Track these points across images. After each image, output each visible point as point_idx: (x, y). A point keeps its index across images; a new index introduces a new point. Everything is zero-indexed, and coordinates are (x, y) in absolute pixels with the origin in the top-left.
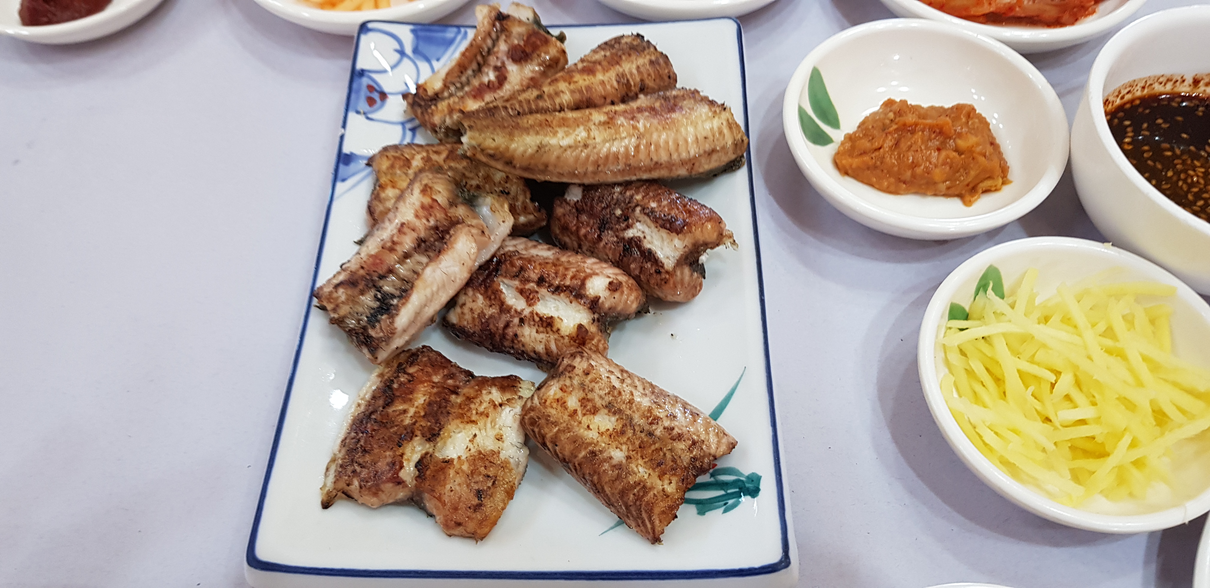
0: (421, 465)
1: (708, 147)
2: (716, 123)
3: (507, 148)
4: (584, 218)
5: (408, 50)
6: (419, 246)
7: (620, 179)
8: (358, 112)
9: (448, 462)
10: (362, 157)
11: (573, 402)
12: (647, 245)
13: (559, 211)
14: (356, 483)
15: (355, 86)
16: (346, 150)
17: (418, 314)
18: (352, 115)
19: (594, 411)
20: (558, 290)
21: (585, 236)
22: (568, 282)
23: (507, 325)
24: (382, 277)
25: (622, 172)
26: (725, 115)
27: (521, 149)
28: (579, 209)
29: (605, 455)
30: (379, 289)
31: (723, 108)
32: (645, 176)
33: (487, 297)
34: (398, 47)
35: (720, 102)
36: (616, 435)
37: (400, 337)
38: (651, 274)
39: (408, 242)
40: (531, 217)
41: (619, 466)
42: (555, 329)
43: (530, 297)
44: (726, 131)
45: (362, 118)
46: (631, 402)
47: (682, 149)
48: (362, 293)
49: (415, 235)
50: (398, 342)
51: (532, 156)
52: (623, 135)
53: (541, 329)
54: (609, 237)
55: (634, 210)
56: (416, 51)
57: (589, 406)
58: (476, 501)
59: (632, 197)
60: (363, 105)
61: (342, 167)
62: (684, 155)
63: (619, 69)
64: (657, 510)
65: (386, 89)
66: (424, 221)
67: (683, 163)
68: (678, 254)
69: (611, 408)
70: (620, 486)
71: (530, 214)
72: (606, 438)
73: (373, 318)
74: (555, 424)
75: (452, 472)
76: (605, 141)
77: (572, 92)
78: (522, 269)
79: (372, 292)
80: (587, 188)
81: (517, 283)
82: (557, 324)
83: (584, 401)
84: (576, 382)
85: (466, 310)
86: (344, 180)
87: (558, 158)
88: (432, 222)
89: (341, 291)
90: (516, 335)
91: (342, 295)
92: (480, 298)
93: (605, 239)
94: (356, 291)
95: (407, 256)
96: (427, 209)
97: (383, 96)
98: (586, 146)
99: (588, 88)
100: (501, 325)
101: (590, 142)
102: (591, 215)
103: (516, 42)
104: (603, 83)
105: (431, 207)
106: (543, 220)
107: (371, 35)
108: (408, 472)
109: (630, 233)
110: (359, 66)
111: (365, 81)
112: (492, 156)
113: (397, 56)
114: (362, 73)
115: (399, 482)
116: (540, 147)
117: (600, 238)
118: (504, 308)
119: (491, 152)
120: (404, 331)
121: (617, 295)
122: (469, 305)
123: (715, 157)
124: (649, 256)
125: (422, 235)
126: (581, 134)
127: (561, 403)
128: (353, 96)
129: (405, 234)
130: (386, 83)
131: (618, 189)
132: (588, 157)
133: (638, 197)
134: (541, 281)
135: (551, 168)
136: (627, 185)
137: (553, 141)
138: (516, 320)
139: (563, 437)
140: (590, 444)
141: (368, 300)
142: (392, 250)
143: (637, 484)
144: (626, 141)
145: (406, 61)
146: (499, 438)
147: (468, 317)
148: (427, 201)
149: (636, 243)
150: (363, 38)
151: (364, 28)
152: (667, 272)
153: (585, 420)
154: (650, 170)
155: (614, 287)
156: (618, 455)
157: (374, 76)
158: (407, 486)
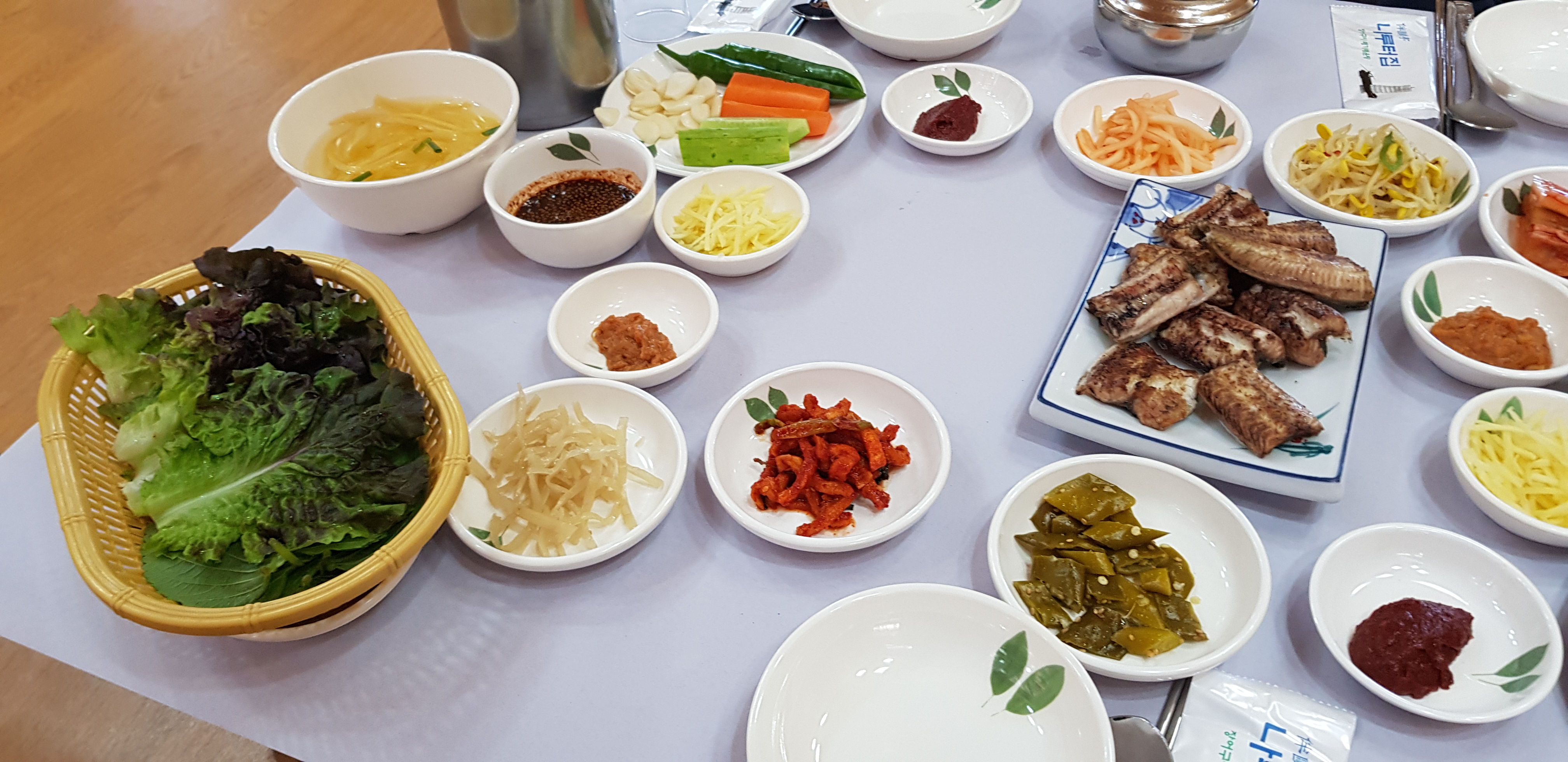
0: (1138, 385)
1: (1348, 286)
2: (1357, 276)
3: (1230, 245)
4: (1259, 303)
5: (1163, 201)
6: (1159, 288)
7: (1289, 285)
8: (1126, 224)
9: (1154, 389)
10: (1124, 248)
11: (1233, 378)
12: (1296, 322)
13: (1244, 297)
14: (1100, 384)
15: (1127, 210)
16: (1115, 241)
17: (1149, 321)
18: (1122, 225)
19: (1245, 385)
20: (1234, 331)
21: (1257, 313)
22: (1242, 328)
23: (1197, 344)
24: (1133, 298)
25: (1292, 281)
26: (1362, 275)
27: (1237, 249)
28: (1257, 297)
29: (1246, 407)
30: (1129, 304)
31: (1364, 270)
32: (1305, 289)
33: (1190, 325)
34: (1157, 196)
35: (1362, 266)
36: (1254, 399)
37: (1135, 330)
38: (1294, 340)
39: (1153, 284)
40: (1225, 297)
41: (1252, 414)
42: (1228, 349)
43: (1217, 331)
44: (1362, 282)
45: (1127, 228)
46: (1267, 388)
47: (1332, 280)
48: (1119, 303)
49: (1158, 281)
50: (1133, 333)
51: (1242, 255)
52: (1299, 261)
53: (1219, 349)
54: (1272, 315)
55: (1293, 303)
56: (1167, 202)
57: (1243, 382)
58: (1165, 410)
59: (1293, 297)
60: (1130, 222)
61: (1111, 249)
62: (1332, 286)
63: (1302, 234)
64: (1269, 438)
65: (1145, 217)
66: (1166, 275)
67: (1331, 289)
68: (1314, 331)
69: (1255, 387)
70: (1250, 423)
71: (1226, 295)
72: (1248, 399)
73: (1122, 318)
74: (1220, 385)
75: (1155, 393)
76: (1286, 261)
77: (1271, 235)
78: (1215, 317)
79: (1126, 304)
80: (1266, 286)
81: (1210, 323)
82: (1230, 348)
83: (1240, 379)
84: (1238, 369)
85: (1174, 331)
86: (1111, 255)
87: (1257, 260)
88: (1171, 277)
89: (1107, 299)
90: (1201, 351)
91: (1108, 301)
92: (1185, 327)
93: (1269, 316)
94: (1116, 301)
95: (1150, 291)
96: (1170, 270)
97: (1143, 221)
98: (1275, 259)
99: (1281, 237)
100: (1193, 343)
101: (1277, 258)
102: (1265, 302)
103: (1238, 207)
104: (1290, 237)
105: (1173, 269)
106: (1231, 301)
107: (1143, 186)
108: (1131, 386)
109: (1287, 315)
110: (1132, 201)
111: (1134, 209)
112: (1219, 247)
113: (1155, 202)
114: (1133, 205)
115: (1124, 389)
116: (1249, 251)
117: (1266, 316)
118: (1199, 334)
119: (1220, 245)
120: (1139, 328)
121: (1271, 343)
122: (1178, 328)
123: (1351, 294)
124: (1297, 329)
125: (1163, 282)
126: (1274, 252)
127: (1227, 376)
128: (1125, 215)
129: (1153, 280)
130: (1145, 213)
131: (1285, 292)
132: (1273, 266)
133: (1298, 298)
134: (1225, 325)
135: (1250, 266)
136: (1291, 290)
137: (1257, 250)
138: (1204, 342)
139: (1223, 393)
140: (1238, 400)
141: (1122, 308)
142: (1143, 286)
143: (1261, 423)
144: (1299, 265)
145: (1160, 206)
146: (1183, 389)
147: (1174, 334)
148: (1171, 265)
149: (1290, 321)
150: (1138, 187)
151: (1139, 182)
152: (1305, 339)
153: (1239, 388)
154: (1308, 286)
155: (1269, 338)
156: (1253, 408)
157: (1140, 209)
158: (1127, 393)
